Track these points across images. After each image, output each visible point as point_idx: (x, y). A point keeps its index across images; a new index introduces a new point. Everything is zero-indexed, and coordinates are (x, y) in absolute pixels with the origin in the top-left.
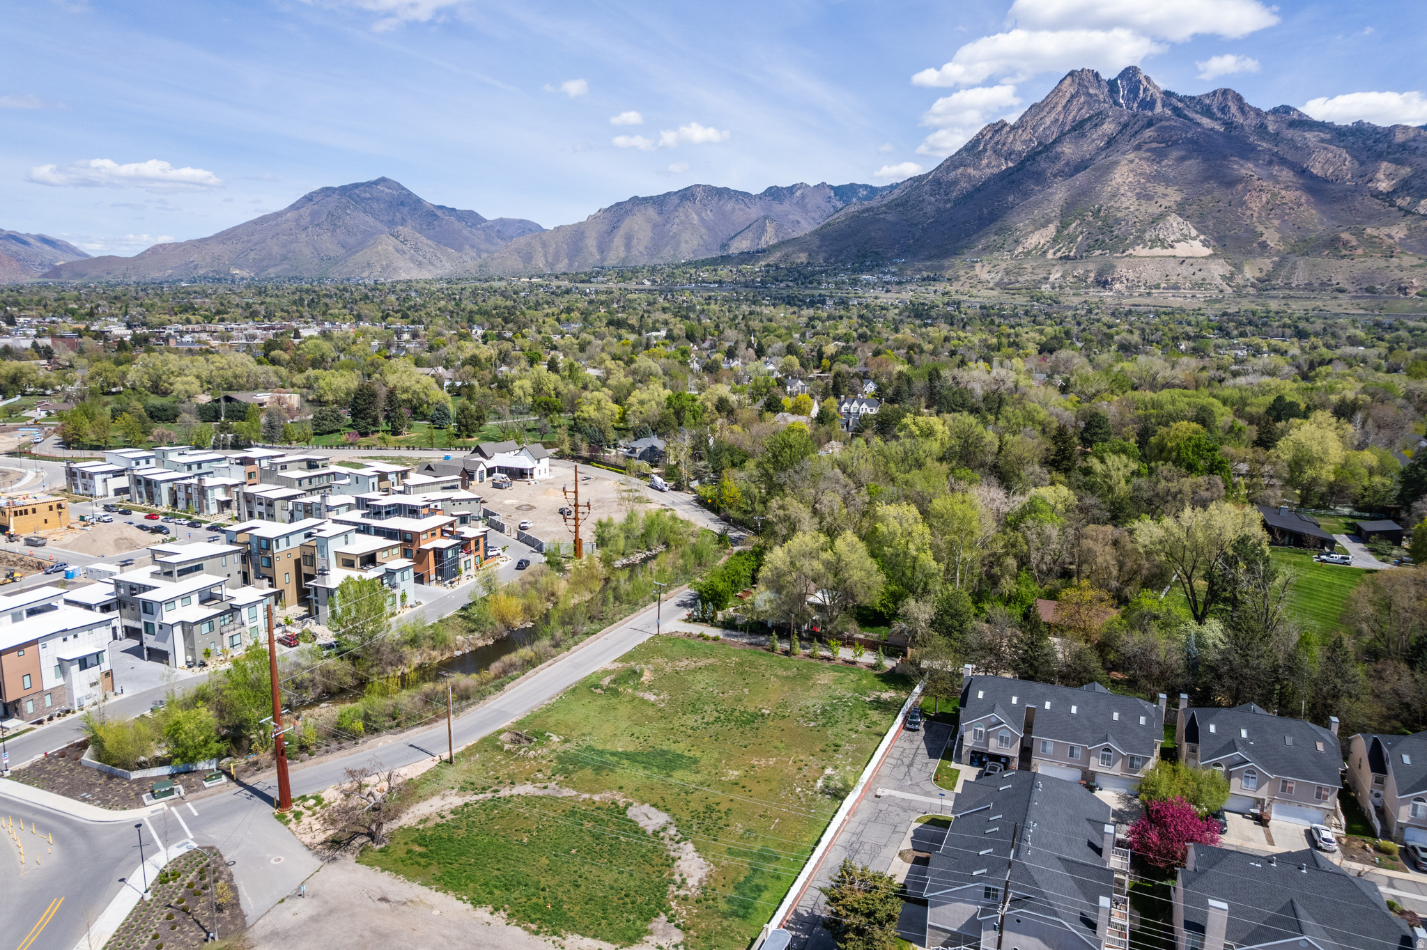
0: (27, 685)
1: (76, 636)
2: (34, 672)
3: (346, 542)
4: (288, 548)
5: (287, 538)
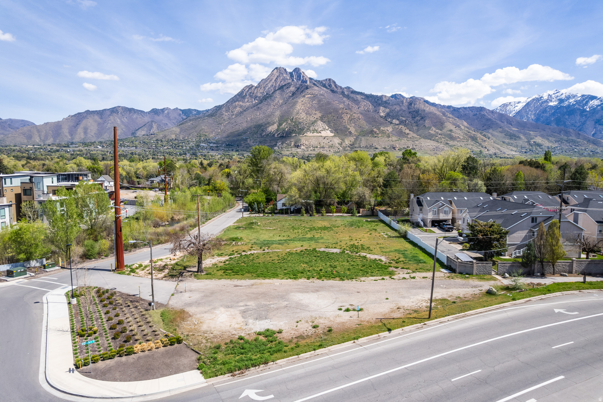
3: (53, 183)
4: (11, 185)
5: (11, 179)
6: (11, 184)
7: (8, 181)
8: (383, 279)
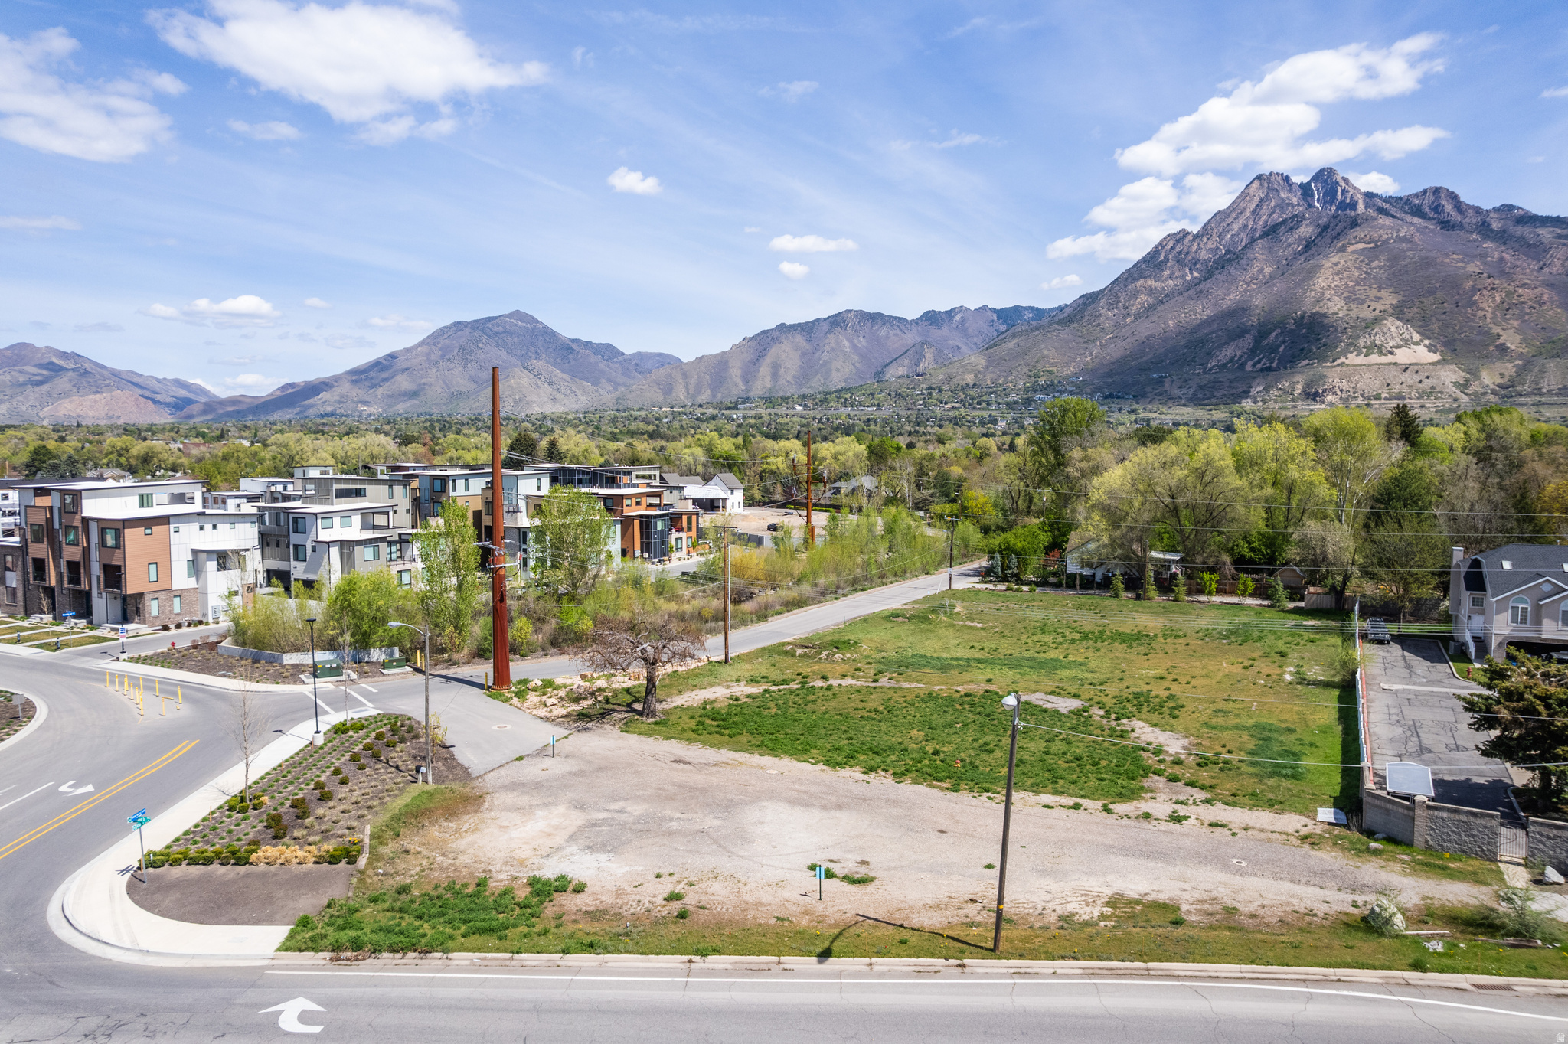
0: (153, 578)
1: (215, 527)
2: (160, 562)
3: (539, 488)
4: (467, 493)
5: (467, 480)
6: (467, 489)
7: (460, 483)
8: (1076, 807)
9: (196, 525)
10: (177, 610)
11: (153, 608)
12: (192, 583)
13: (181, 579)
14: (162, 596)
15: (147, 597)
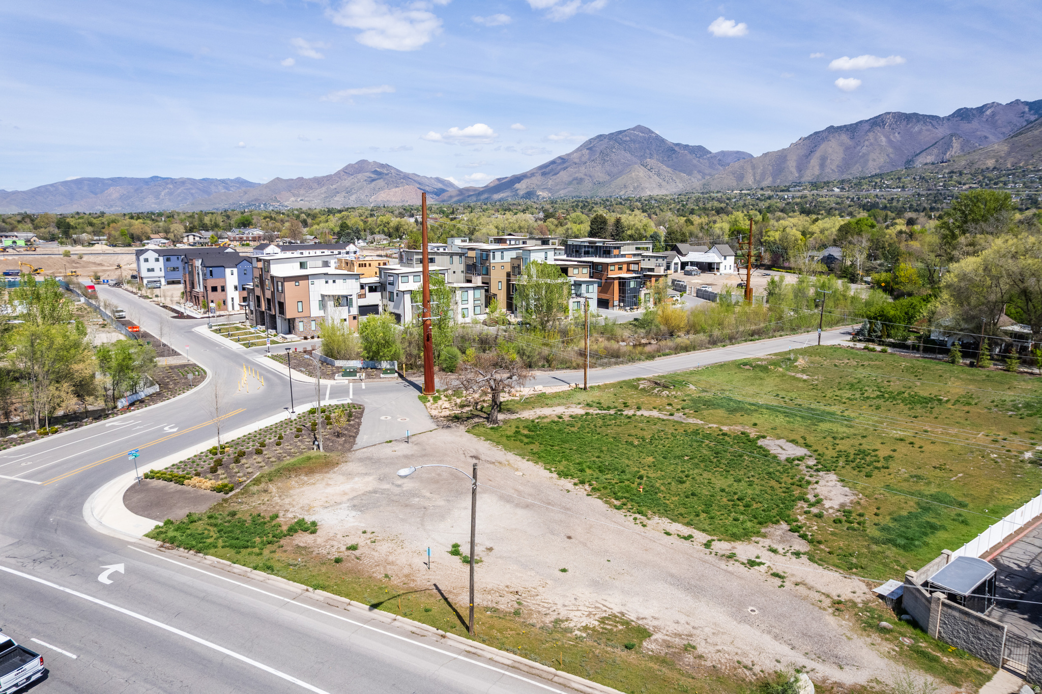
0: (300, 310)
1: (334, 281)
2: (304, 301)
3: (546, 259)
4: (502, 261)
5: (502, 252)
6: (502, 258)
7: (498, 254)
8: (691, 537)
9: (323, 281)
10: (313, 328)
11: (300, 326)
12: (321, 313)
13: (316, 311)
14: (305, 320)
15: (297, 320)
